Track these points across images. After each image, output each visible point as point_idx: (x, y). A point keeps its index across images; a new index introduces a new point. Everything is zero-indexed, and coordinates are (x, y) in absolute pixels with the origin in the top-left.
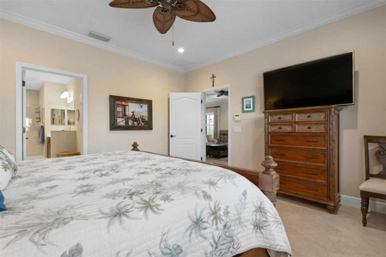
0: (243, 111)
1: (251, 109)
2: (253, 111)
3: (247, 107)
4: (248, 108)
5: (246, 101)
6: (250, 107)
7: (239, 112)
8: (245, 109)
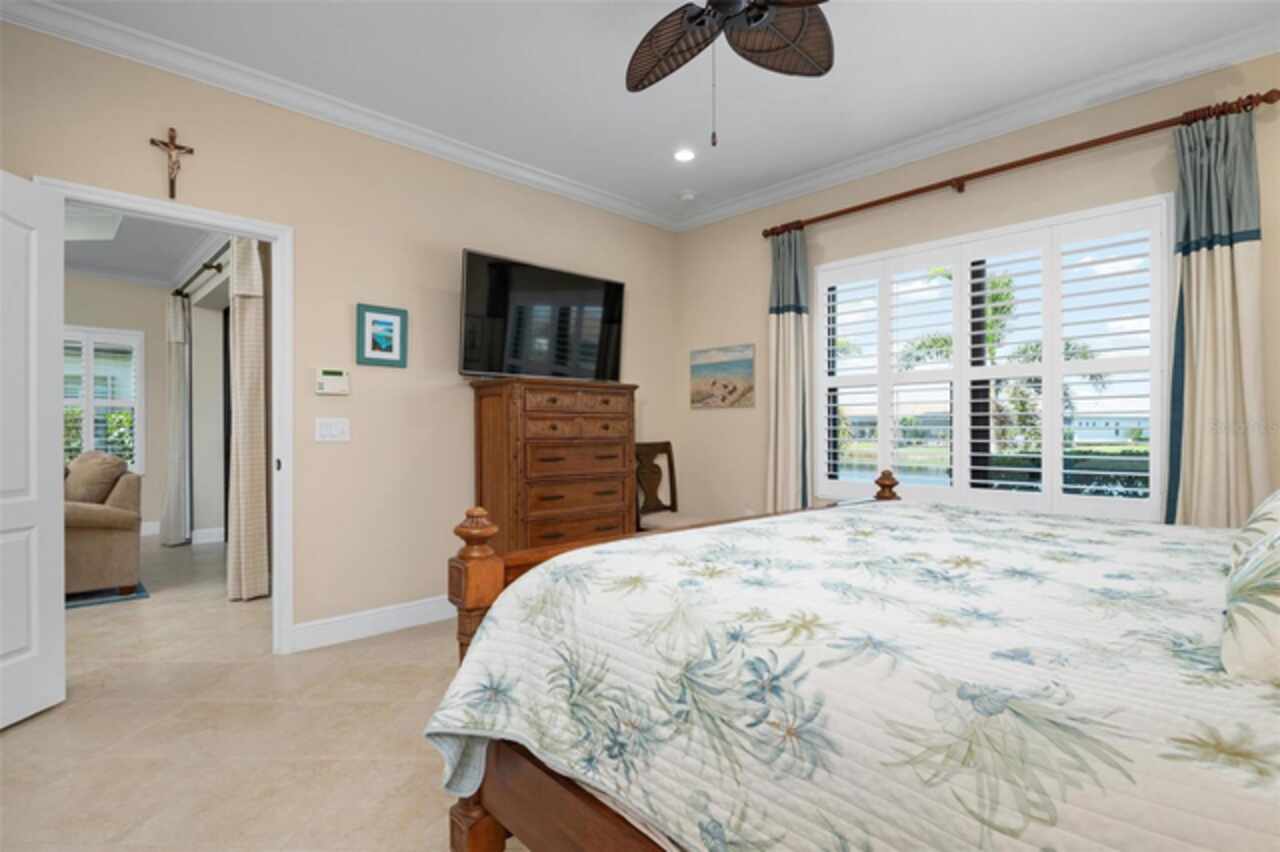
0: (362, 360)
1: (395, 355)
2: (402, 363)
3: (376, 346)
4: (380, 349)
5: (375, 322)
6: (389, 349)
7: (345, 359)
8: (369, 353)
